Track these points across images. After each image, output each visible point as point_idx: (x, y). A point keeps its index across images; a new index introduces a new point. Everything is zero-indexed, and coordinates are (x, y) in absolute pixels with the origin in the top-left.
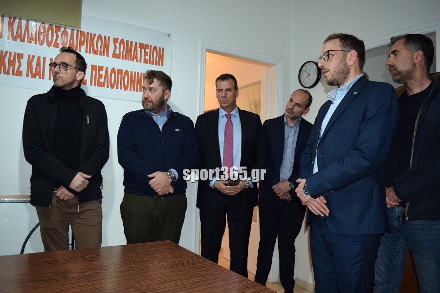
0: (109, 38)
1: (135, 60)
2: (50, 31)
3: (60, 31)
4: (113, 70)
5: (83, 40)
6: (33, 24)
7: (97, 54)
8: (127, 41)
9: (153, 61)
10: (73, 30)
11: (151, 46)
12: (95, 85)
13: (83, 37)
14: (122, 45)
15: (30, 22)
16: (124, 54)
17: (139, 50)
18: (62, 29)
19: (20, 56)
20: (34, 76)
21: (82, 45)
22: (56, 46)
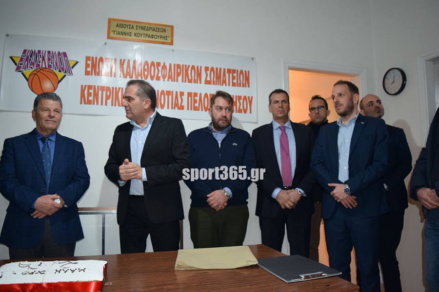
0: (201, 67)
1: (224, 84)
2: (153, 67)
3: (160, 66)
4: (206, 95)
5: (179, 71)
6: (138, 62)
7: (192, 82)
8: (217, 69)
9: (240, 84)
11: (237, 70)
12: (191, 110)
13: (179, 69)
14: (212, 72)
15: (136, 61)
16: (215, 80)
17: (227, 75)
21: (179, 76)
22: (158, 79)
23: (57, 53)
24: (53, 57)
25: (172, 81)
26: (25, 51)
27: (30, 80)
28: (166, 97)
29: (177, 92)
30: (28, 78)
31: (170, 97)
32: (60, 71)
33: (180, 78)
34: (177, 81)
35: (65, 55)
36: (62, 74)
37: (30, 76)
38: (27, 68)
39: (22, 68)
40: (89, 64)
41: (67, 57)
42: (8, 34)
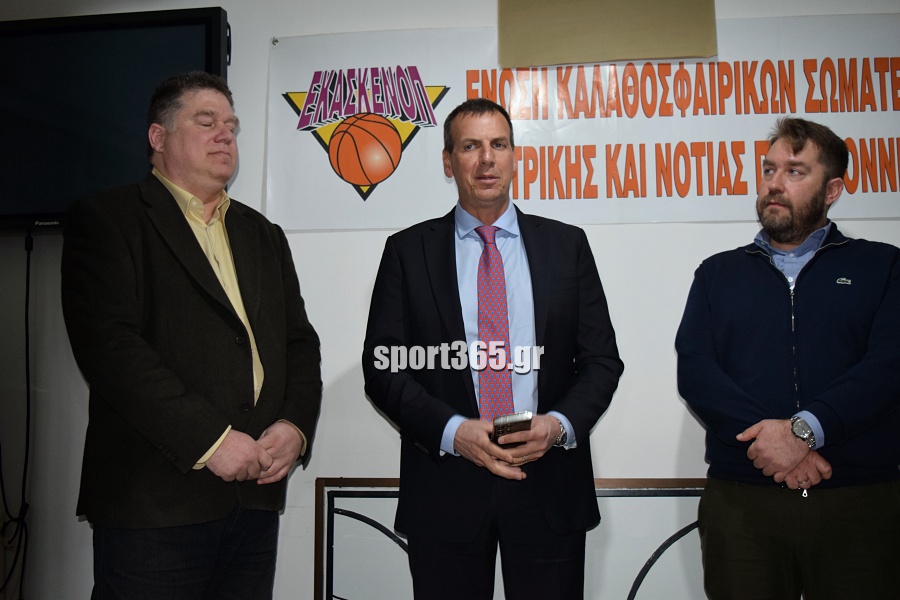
0: (791, 63)
1: (868, 107)
2: (648, 79)
3: (670, 75)
5: (725, 83)
6: (607, 70)
7: (767, 112)
8: (841, 62)
10: (699, 65)
13: (725, 77)
14: (828, 74)
15: (601, 68)
16: (837, 97)
17: (875, 77)
18: (675, 68)
19: (590, 151)
20: (622, 194)
21: (727, 97)
22: (666, 111)
23: (394, 70)
24: (386, 83)
25: (706, 113)
26: (317, 75)
27: (333, 149)
28: (693, 160)
29: (722, 145)
30: (327, 143)
31: (704, 160)
32: (404, 118)
33: (730, 103)
34: (722, 112)
35: (414, 72)
36: (410, 124)
37: (332, 137)
38: (325, 117)
39: (312, 119)
40: (477, 90)
41: (419, 79)
42: (277, 37)
